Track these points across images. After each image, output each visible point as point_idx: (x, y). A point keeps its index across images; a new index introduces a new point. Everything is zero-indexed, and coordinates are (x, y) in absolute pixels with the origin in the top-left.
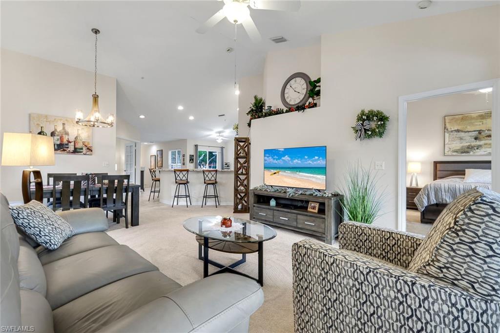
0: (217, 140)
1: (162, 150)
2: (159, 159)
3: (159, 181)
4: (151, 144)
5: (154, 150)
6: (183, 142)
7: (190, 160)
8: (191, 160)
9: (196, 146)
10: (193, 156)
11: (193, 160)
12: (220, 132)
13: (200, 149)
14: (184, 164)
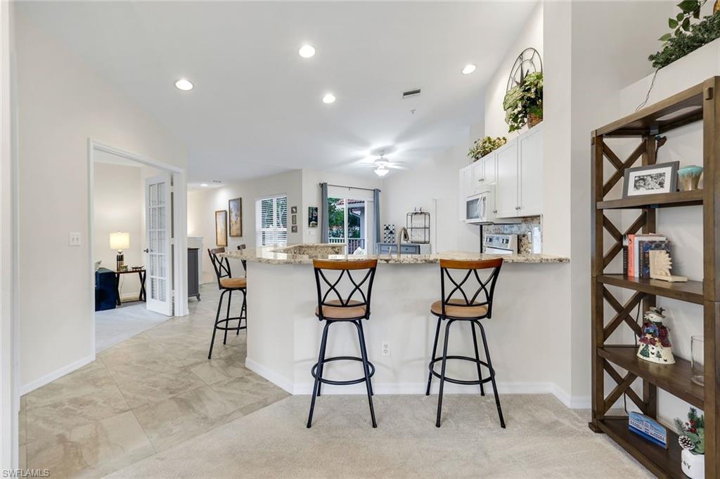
0: (376, 172)
1: (241, 199)
2: (234, 219)
3: (243, 288)
4: (216, 185)
5: (223, 199)
6: (292, 176)
7: (310, 220)
8: (313, 219)
9: (323, 186)
10: (316, 209)
11: (316, 220)
12: (382, 152)
13: (331, 194)
14: (294, 230)
